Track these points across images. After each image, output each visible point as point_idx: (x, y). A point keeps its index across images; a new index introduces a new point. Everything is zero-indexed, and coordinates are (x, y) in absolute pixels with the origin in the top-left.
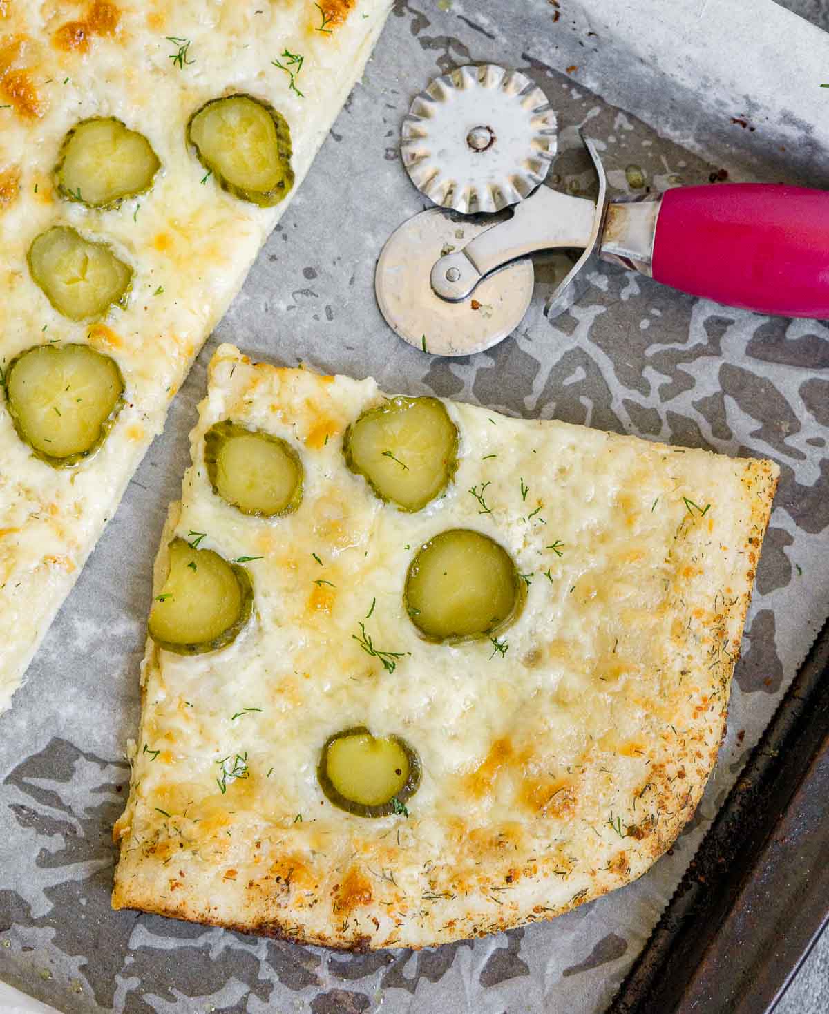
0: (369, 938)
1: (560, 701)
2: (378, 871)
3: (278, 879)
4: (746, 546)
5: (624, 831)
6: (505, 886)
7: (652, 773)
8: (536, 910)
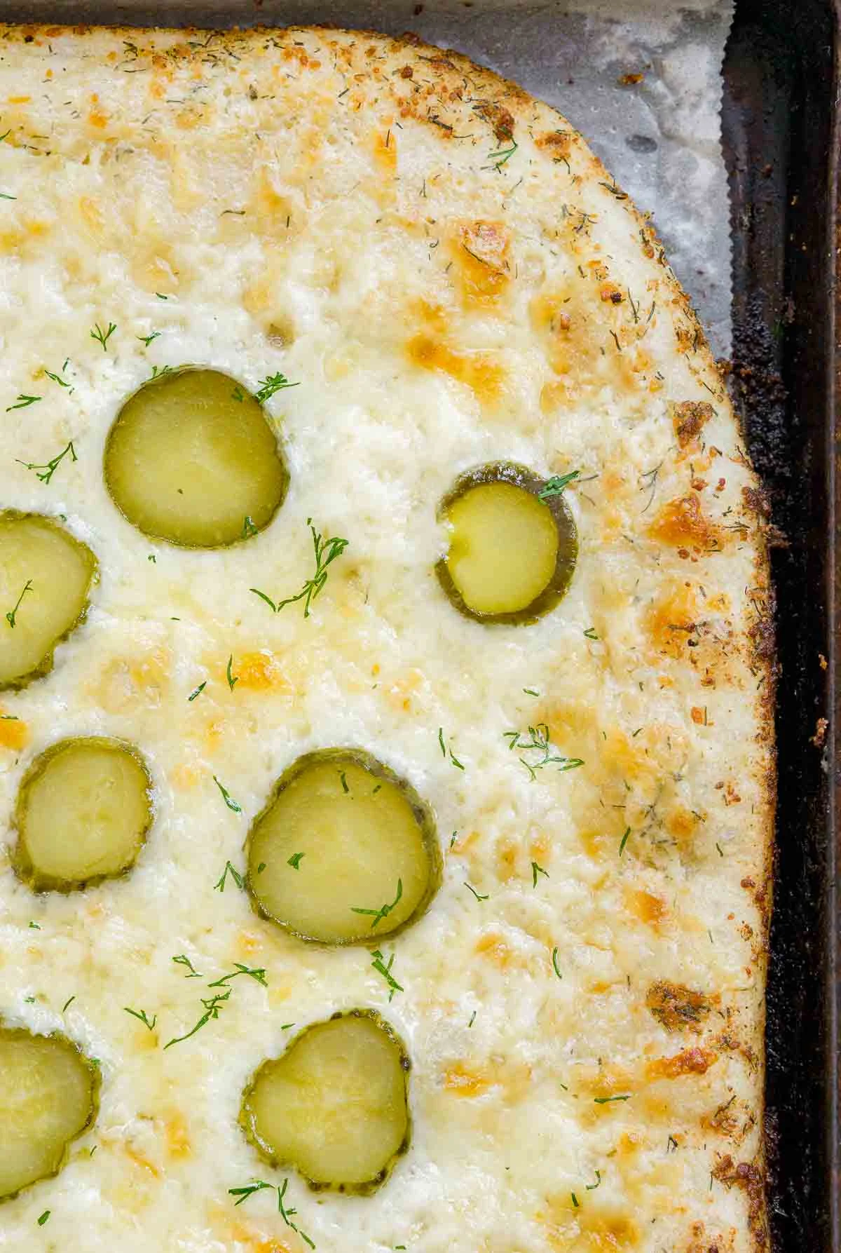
0: (746, 491)
1: (334, 282)
2: (645, 496)
3: (691, 644)
4: (39, 44)
5: (507, 145)
6: (627, 302)
7: (414, 116)
8: (650, 254)
